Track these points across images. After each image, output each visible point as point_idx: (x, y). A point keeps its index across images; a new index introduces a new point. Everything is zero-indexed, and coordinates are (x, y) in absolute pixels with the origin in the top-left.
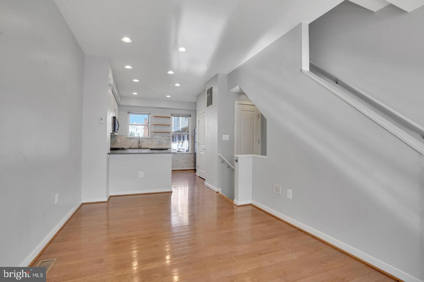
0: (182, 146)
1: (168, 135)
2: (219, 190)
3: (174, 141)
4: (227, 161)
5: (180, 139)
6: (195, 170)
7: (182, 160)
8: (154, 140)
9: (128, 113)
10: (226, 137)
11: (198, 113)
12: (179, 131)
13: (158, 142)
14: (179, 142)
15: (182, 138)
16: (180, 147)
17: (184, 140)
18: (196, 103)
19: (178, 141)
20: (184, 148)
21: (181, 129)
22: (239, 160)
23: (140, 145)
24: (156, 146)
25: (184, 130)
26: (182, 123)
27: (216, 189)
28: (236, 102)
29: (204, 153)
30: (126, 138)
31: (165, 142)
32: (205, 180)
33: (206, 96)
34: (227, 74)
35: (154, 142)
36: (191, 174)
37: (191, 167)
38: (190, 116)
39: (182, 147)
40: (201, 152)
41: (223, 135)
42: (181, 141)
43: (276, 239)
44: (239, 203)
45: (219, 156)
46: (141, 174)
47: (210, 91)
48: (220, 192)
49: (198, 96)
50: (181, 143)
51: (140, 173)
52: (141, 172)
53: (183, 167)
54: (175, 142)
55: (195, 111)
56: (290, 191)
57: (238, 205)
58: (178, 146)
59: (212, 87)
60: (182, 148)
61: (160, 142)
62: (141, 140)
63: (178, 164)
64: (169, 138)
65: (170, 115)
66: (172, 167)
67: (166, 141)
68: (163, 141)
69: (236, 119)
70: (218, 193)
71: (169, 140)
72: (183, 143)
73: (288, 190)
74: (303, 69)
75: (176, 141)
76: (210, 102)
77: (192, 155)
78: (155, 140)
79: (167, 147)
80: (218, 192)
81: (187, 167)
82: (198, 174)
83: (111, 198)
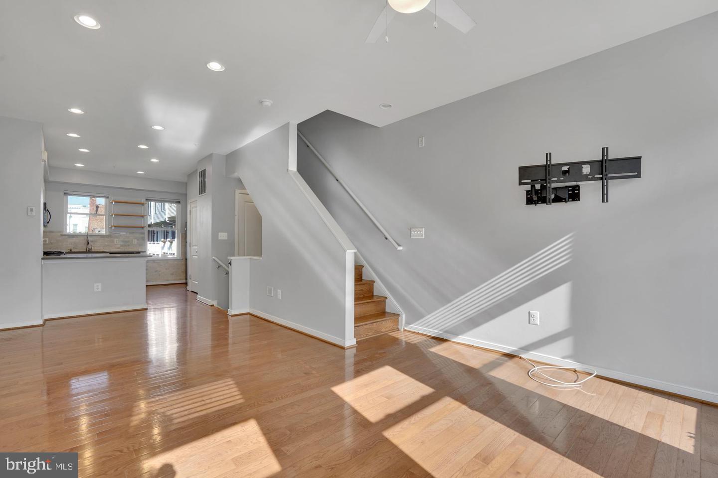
0: (170, 248)
1: (141, 230)
2: (215, 303)
3: (156, 239)
4: (224, 266)
5: (166, 237)
6: (186, 284)
7: (166, 269)
8: (115, 240)
9: (65, 194)
10: (223, 236)
11: (189, 201)
12: (164, 223)
13: (123, 241)
14: (164, 242)
15: (170, 235)
16: (166, 250)
17: (173, 238)
18: (186, 184)
19: (163, 240)
20: (173, 253)
21: (168, 218)
22: (233, 263)
23: (90, 247)
24: (118, 248)
25: (172, 221)
26: (170, 211)
27: (211, 302)
28: (238, 191)
29: (197, 257)
30: (62, 235)
31: (135, 242)
32: (197, 293)
33: (198, 179)
34: (225, 154)
35: (115, 243)
36: (181, 289)
37: (180, 279)
38: (179, 202)
39: (171, 250)
40: (194, 257)
41: (219, 233)
42: (168, 239)
43: (256, 335)
44: (234, 313)
45: (214, 259)
46: (98, 286)
47: (203, 174)
48: (216, 305)
49: (190, 175)
50: (168, 244)
51: (96, 285)
52: (98, 284)
53: (168, 280)
54: (157, 241)
55: (186, 195)
56: (279, 291)
57: (232, 314)
58: (163, 248)
59: (205, 170)
60: (170, 252)
61: (126, 242)
62: (90, 239)
63: (160, 275)
64: (143, 236)
65: (143, 201)
66: (147, 281)
67: (138, 240)
68: (132, 241)
69: (237, 213)
70: (213, 307)
71: (143, 239)
72: (171, 243)
73: (278, 290)
74: (289, 169)
75: (159, 240)
76: (202, 189)
77: (183, 262)
78: (117, 239)
79: (140, 250)
80: (213, 305)
81: (174, 280)
82: (189, 288)
83: (47, 322)
